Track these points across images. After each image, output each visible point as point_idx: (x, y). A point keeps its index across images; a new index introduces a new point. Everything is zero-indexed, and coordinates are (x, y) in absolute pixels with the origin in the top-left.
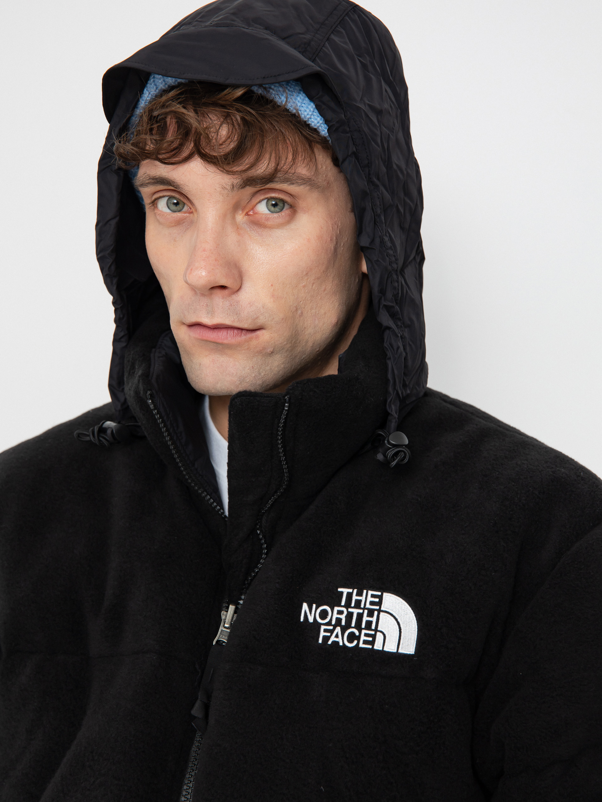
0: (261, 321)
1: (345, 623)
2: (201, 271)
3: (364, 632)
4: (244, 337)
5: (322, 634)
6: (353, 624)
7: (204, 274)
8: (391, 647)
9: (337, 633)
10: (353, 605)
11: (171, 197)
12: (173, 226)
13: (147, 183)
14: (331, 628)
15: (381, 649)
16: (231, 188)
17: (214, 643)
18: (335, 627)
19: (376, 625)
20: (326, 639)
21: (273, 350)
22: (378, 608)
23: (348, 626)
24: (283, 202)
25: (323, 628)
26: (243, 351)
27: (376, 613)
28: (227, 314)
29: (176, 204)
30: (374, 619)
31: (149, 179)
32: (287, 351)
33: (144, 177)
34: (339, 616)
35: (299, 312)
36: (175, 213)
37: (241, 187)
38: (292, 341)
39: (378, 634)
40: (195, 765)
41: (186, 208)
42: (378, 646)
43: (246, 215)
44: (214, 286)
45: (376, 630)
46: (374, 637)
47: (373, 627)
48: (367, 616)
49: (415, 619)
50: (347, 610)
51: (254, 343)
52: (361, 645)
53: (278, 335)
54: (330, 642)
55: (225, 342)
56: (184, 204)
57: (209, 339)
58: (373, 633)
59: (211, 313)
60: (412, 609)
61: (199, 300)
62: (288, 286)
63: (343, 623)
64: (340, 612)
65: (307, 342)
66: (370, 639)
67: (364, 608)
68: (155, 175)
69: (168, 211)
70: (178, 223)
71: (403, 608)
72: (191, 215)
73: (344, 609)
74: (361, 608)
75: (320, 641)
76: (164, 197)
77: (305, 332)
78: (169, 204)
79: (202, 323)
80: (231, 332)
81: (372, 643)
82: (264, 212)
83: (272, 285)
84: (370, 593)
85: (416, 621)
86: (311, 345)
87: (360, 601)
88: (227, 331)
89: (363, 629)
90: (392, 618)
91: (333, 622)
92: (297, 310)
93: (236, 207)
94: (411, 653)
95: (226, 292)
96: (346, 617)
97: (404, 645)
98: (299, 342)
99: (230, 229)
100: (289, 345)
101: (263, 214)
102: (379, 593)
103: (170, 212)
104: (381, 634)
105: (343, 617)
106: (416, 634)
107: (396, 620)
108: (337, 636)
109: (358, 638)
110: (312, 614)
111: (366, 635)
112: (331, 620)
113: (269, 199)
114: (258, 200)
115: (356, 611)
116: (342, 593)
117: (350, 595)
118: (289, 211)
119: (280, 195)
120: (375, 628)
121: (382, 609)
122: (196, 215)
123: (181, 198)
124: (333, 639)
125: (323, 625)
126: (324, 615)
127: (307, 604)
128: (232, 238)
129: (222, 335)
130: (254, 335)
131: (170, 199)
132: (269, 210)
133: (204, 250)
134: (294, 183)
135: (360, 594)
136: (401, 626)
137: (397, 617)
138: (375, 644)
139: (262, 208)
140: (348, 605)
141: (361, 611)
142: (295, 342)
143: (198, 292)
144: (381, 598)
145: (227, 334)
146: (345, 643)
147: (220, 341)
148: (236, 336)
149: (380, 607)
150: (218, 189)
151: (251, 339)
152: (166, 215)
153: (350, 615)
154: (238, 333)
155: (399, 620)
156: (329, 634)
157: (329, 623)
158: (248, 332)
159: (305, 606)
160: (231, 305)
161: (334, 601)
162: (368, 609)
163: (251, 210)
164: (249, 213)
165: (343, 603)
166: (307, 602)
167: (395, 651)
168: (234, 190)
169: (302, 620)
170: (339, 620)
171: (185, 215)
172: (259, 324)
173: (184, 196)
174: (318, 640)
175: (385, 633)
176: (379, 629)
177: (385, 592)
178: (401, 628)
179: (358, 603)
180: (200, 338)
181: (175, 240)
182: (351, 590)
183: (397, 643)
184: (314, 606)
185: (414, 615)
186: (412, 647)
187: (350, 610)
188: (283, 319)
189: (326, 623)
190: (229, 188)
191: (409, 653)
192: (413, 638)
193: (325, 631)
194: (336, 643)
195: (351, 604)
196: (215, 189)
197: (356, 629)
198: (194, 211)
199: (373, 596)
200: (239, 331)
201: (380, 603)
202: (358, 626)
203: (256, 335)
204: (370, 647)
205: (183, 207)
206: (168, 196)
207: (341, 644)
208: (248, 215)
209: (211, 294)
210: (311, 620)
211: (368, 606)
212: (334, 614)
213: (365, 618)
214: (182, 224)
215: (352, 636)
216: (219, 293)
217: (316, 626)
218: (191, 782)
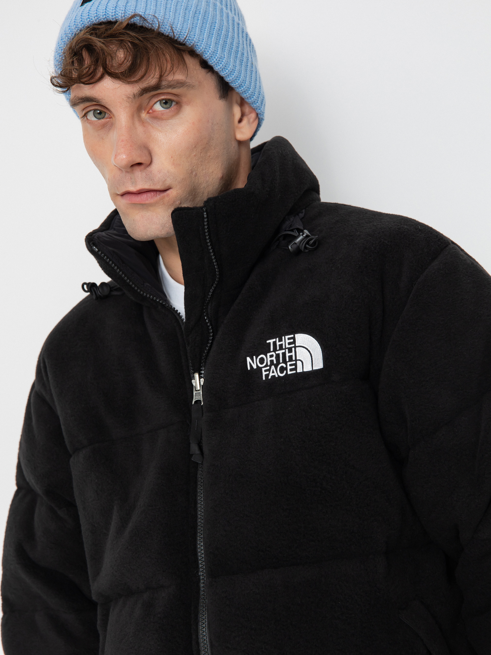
0: (169, 182)
1: (276, 362)
2: (122, 156)
3: (288, 364)
4: (159, 197)
5: (264, 373)
6: (281, 361)
7: (124, 157)
8: (308, 368)
9: (273, 370)
10: (278, 348)
11: (95, 110)
12: (100, 129)
13: (78, 103)
14: (268, 368)
15: (302, 371)
16: (133, 97)
17: (193, 403)
18: (270, 366)
19: (295, 357)
20: (267, 376)
21: (180, 202)
22: (293, 345)
23: (278, 363)
24: (172, 101)
25: (263, 369)
26: (161, 206)
27: (293, 349)
28: (145, 182)
29: (100, 113)
30: (293, 354)
31: (79, 99)
32: (190, 201)
33: (75, 99)
34: (271, 359)
35: (194, 173)
36: (100, 120)
37: (140, 95)
38: (192, 194)
39: (298, 362)
40: (202, 483)
41: (107, 115)
42: (299, 370)
43: (147, 113)
44: (133, 164)
45: (296, 360)
46: (295, 365)
47: (294, 359)
48: (289, 353)
49: (319, 345)
50: (275, 353)
51: (167, 199)
52: (289, 373)
53: (182, 191)
54: (270, 377)
55: (147, 202)
56: (105, 113)
57: (136, 202)
58: (294, 362)
59: (134, 183)
60: (316, 339)
61: (125, 176)
62: (183, 157)
63: (275, 362)
64: (271, 356)
65: (203, 193)
66: (294, 367)
67: (286, 348)
68: (82, 96)
69: (95, 119)
70: (103, 126)
71: (310, 341)
72: (111, 119)
73: (273, 353)
74: (283, 349)
75: (264, 379)
76: (90, 111)
77: (200, 187)
78: (95, 115)
79: (130, 191)
80: (149, 195)
81: (296, 369)
82: (159, 110)
83: (172, 157)
84: (287, 337)
85: (320, 346)
86: (206, 195)
87: (282, 344)
88: (146, 195)
89: (288, 362)
90: (304, 349)
91: (269, 364)
92: (192, 172)
93: (139, 109)
94: (321, 368)
95: (142, 167)
96: (276, 358)
97: (316, 364)
98: (198, 194)
99: (137, 124)
100: (191, 197)
101: (159, 111)
102: (292, 336)
103: (97, 119)
104: (300, 362)
105: (274, 358)
106: (322, 355)
107: (307, 349)
108: (273, 372)
109: (286, 369)
110: (254, 363)
111: (291, 365)
112: (267, 363)
113: (160, 101)
114: (154, 102)
115: (280, 352)
116: (270, 343)
117: (275, 343)
118: (176, 106)
119: (168, 97)
120: (295, 359)
121: (297, 345)
122: (114, 119)
123: (102, 109)
124: (271, 374)
125: (263, 368)
126: (262, 361)
127: (250, 357)
128: (140, 129)
129: (144, 198)
130: (165, 194)
131: (95, 111)
132: (163, 107)
133: (122, 141)
134: (175, 87)
135: (280, 340)
136: (311, 352)
137: (307, 347)
138: (297, 369)
139: (158, 107)
140: (275, 350)
141: (284, 351)
142: (194, 194)
143: (123, 170)
144: (294, 338)
145: (147, 196)
146: (279, 375)
147: (144, 202)
148: (153, 197)
149: (295, 345)
150: (125, 99)
151: (164, 197)
152: (94, 122)
153: (278, 356)
154: (154, 194)
155: (309, 349)
156: (268, 373)
157: (266, 366)
158: (161, 192)
159: (249, 359)
160: (147, 174)
161: (266, 349)
162: (288, 348)
163: (150, 109)
164: (149, 112)
165: (272, 350)
166: (249, 356)
167: (311, 370)
168: (135, 98)
169: (249, 369)
170: (272, 361)
171: (107, 120)
172: (167, 185)
173: (104, 107)
174: (262, 378)
175: (302, 360)
176: (298, 358)
177: (296, 334)
178: (312, 354)
179: (281, 346)
180: (130, 202)
181: (103, 138)
182: (274, 340)
183: (311, 364)
184: (254, 357)
185: (317, 342)
186: (321, 364)
187: (277, 352)
188: (183, 179)
189: (265, 366)
190: (132, 97)
191: (319, 368)
192: (320, 358)
193: (265, 371)
194: (274, 376)
195: (277, 349)
196: (123, 99)
197: (283, 363)
198: (112, 116)
199: (289, 339)
200: (155, 193)
201: (294, 342)
202: (285, 361)
203: (167, 194)
204: (295, 372)
205: (105, 115)
206: (93, 110)
207: (277, 376)
208: (149, 113)
209: (133, 170)
210: (255, 367)
211: (287, 346)
212: (268, 358)
213: (288, 355)
214: (106, 127)
215: (282, 370)
216: (137, 169)
217: (259, 369)
218: (201, 494)
